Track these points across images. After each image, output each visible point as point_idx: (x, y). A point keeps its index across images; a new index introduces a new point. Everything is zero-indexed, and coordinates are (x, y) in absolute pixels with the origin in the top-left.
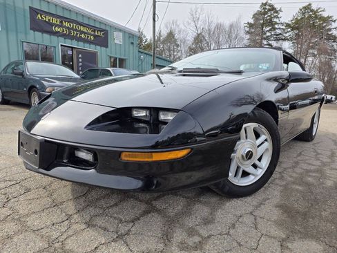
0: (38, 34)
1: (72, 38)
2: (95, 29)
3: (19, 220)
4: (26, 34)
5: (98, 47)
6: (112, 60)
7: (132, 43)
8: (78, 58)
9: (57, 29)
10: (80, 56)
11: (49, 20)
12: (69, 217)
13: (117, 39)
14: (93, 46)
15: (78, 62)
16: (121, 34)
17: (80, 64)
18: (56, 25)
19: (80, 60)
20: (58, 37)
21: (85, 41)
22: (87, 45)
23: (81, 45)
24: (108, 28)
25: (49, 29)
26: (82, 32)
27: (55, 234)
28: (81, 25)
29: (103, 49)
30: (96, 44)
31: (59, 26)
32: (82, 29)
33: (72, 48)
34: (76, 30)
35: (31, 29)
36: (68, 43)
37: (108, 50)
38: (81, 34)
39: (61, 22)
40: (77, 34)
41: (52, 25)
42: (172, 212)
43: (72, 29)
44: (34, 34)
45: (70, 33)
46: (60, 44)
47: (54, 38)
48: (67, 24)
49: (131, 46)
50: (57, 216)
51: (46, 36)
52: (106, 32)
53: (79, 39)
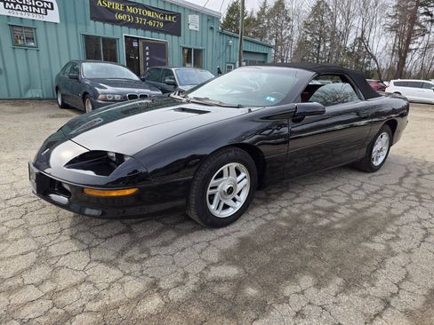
0: (99, 24)
1: (137, 26)
2: (164, 13)
3: (27, 229)
4: (86, 25)
5: (169, 36)
6: (186, 51)
7: (212, 28)
8: (145, 51)
9: (120, 17)
10: (147, 48)
11: (111, 6)
12: (62, 230)
13: (193, 23)
14: (162, 35)
15: (145, 56)
16: (197, 17)
17: (148, 59)
18: (120, 12)
19: (147, 54)
20: (121, 26)
21: (153, 29)
22: (155, 34)
23: (148, 36)
24: (180, 11)
25: (111, 18)
26: (149, 19)
27: (46, 241)
28: (148, 9)
29: (175, 37)
30: (166, 33)
31: (122, 13)
32: (149, 14)
33: (138, 39)
34: (142, 16)
35: (92, 19)
36: (133, 33)
37: (181, 38)
38: (148, 21)
39: (125, 8)
40: (143, 21)
41: (114, 12)
42: (142, 234)
43: (137, 15)
44: (95, 25)
45: (135, 20)
46: (124, 34)
47: (117, 28)
48: (131, 10)
49: (210, 32)
50: (54, 228)
51: (108, 26)
52: (178, 16)
53: (146, 28)
